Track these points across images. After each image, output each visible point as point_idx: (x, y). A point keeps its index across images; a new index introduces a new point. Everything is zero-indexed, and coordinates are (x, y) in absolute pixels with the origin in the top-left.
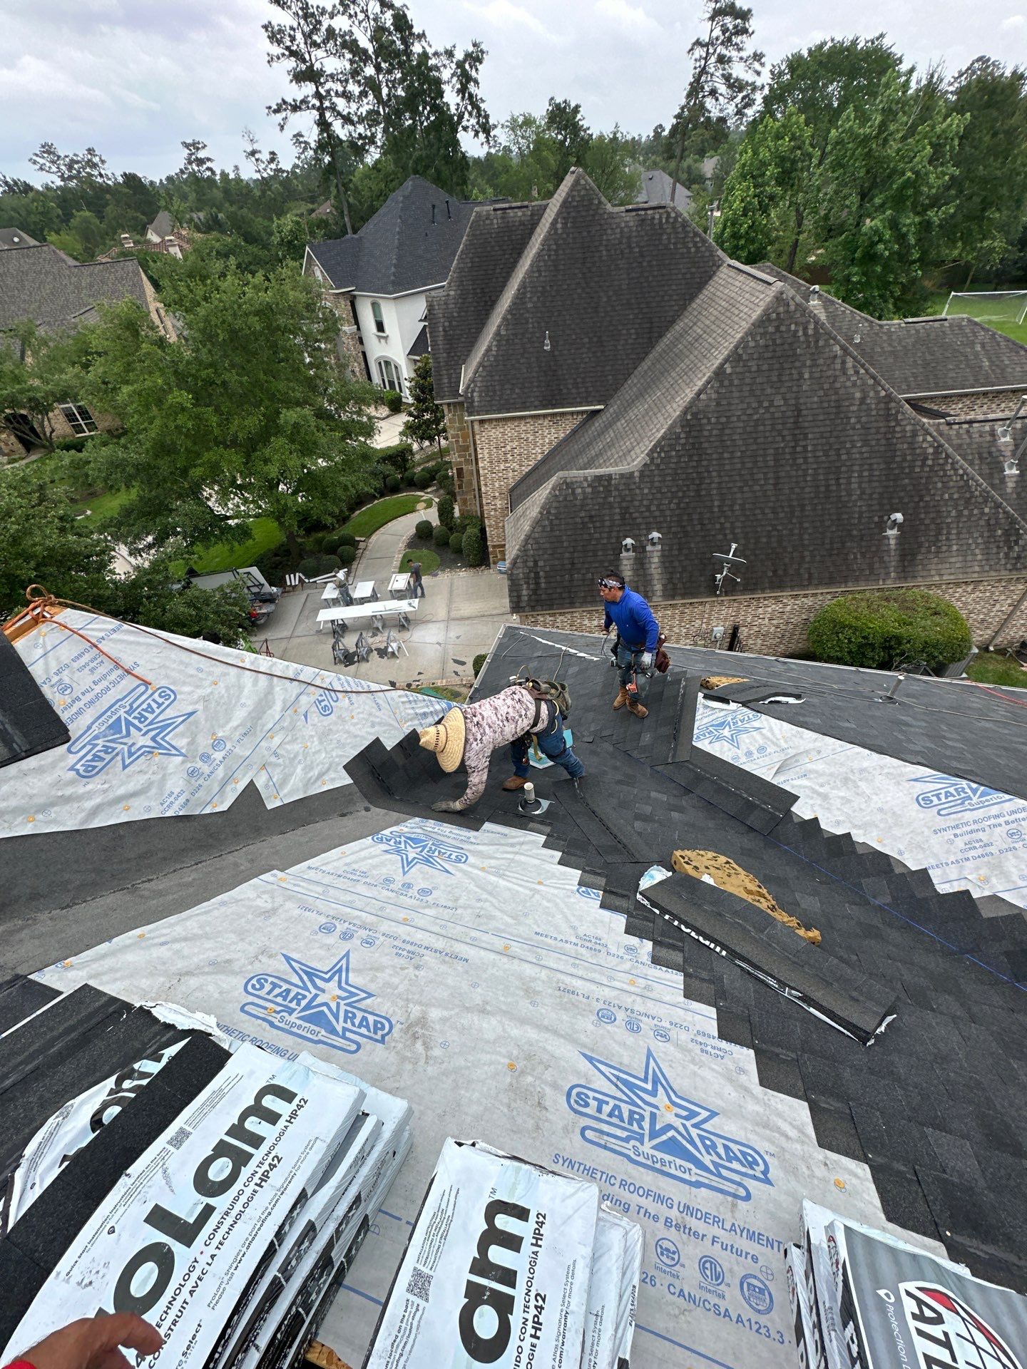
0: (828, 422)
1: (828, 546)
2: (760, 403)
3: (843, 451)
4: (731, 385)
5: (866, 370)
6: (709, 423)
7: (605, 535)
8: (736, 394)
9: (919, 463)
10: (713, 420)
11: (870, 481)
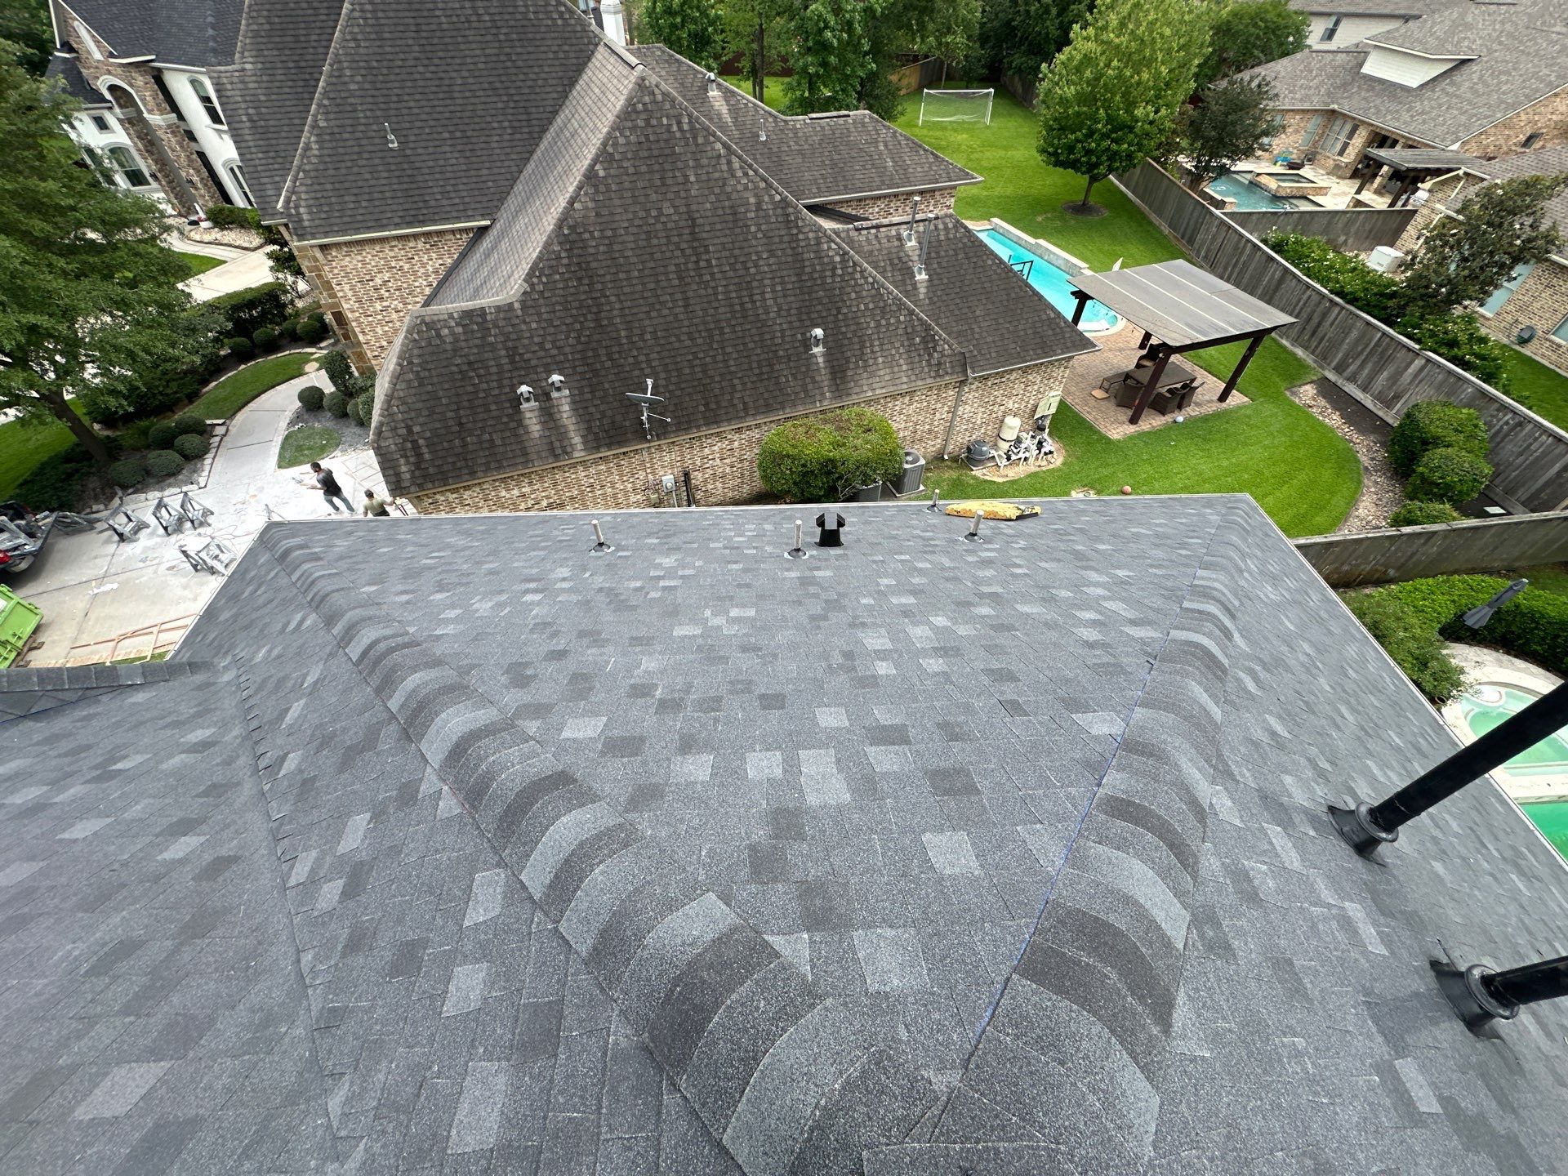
0: (728, 232)
1: (757, 371)
2: (647, 211)
3: (750, 264)
4: (609, 190)
5: (755, 171)
6: (593, 238)
7: (495, 384)
8: (617, 202)
9: (828, 273)
10: (596, 234)
11: (785, 296)
